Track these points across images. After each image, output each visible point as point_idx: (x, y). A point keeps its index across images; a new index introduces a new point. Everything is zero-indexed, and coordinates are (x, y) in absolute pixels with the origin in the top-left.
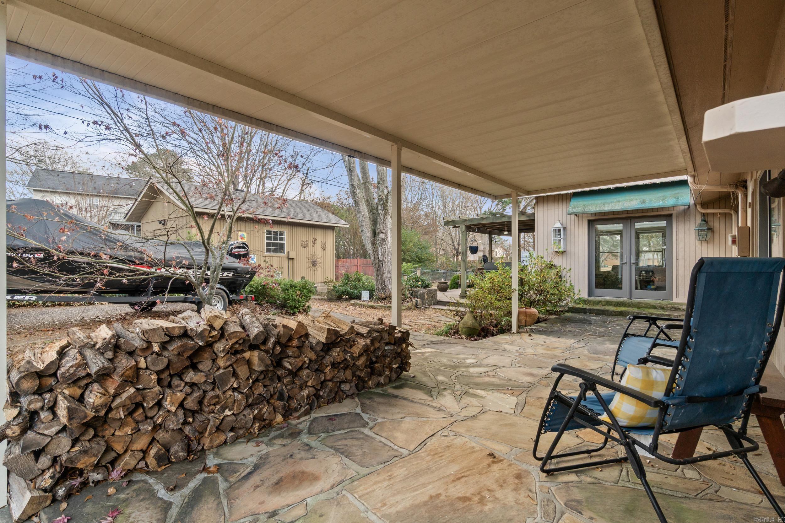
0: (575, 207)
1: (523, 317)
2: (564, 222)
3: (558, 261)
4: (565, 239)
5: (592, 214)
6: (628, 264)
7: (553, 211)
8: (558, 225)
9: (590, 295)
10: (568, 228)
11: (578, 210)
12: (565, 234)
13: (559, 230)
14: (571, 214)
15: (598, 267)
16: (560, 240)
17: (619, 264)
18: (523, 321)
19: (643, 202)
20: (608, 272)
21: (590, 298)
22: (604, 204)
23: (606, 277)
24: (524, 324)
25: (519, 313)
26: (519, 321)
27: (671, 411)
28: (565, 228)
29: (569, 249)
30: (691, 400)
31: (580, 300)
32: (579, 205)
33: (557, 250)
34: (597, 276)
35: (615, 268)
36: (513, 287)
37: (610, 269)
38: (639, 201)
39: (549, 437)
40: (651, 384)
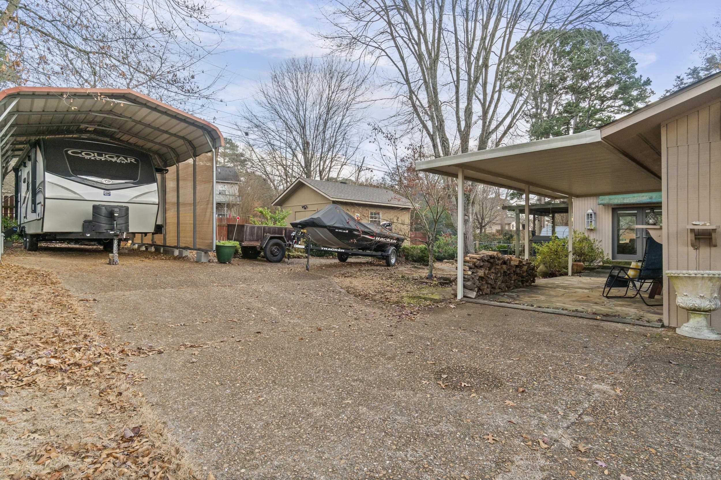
0: (602, 200)
1: (575, 267)
2: (594, 209)
3: (592, 237)
4: (595, 221)
5: (615, 205)
6: (641, 239)
7: (586, 201)
8: (590, 211)
9: (613, 258)
10: (597, 213)
11: (605, 202)
12: (595, 217)
13: (591, 215)
14: (600, 204)
15: (618, 240)
16: (591, 222)
17: (635, 238)
18: (575, 269)
19: (651, 198)
20: (627, 243)
21: (613, 261)
22: (624, 198)
23: (625, 247)
24: (575, 271)
25: (573, 265)
26: (573, 269)
27: (643, 271)
28: (595, 213)
29: (597, 227)
30: (647, 269)
31: (607, 262)
32: (606, 199)
33: (589, 228)
34: (618, 246)
35: (632, 241)
36: (569, 251)
37: (628, 241)
38: (648, 197)
39: (607, 289)
40: (638, 266)
